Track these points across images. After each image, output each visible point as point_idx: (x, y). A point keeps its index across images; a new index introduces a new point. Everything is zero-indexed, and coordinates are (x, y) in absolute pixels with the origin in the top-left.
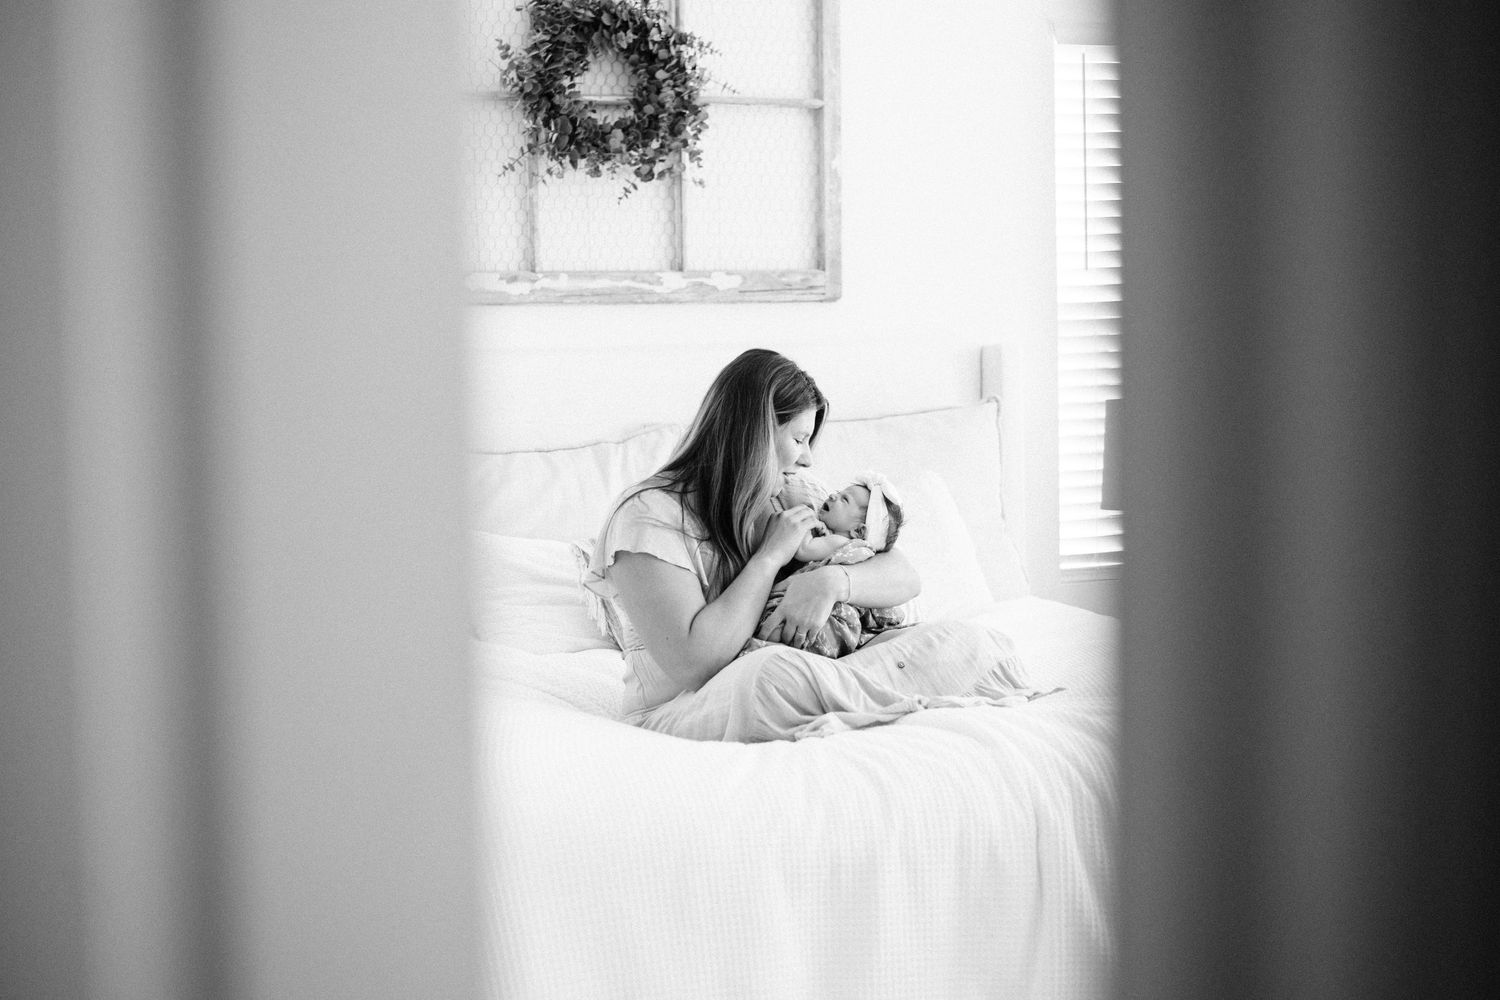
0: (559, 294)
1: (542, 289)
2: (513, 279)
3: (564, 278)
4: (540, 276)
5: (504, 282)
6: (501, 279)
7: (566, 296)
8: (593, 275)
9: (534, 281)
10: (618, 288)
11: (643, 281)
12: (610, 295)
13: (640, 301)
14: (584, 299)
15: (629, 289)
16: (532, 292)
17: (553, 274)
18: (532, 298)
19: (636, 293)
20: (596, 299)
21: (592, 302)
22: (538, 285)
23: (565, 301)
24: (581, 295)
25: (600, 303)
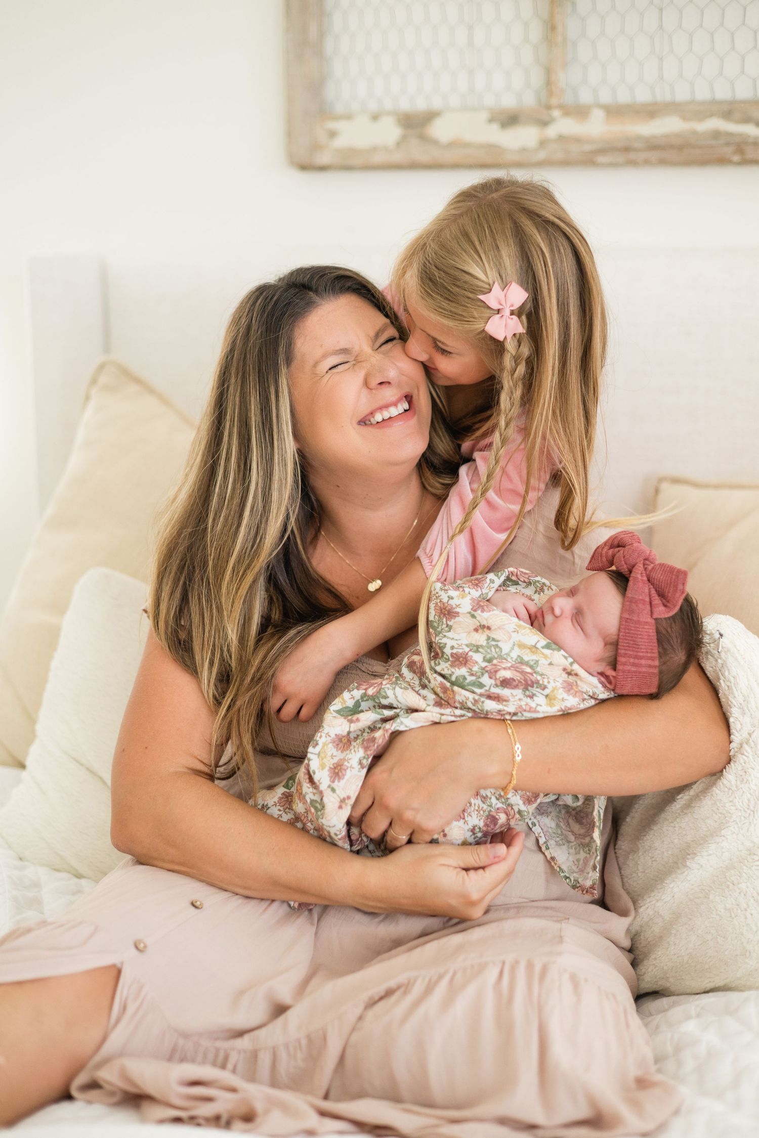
0: (587, 148)
1: (561, 138)
2: (510, 120)
3: (598, 115)
4: (556, 113)
5: (495, 127)
6: (491, 120)
7: (602, 151)
8: (652, 111)
9: (544, 124)
10: (694, 133)
11: (747, 120)
12: (680, 148)
13: (736, 158)
14: (632, 156)
15: (716, 134)
16: (543, 143)
17: (580, 112)
18: (542, 155)
19: (728, 144)
20: (654, 156)
21: (647, 163)
22: (552, 132)
23: (602, 159)
24: (627, 149)
25: (663, 162)
